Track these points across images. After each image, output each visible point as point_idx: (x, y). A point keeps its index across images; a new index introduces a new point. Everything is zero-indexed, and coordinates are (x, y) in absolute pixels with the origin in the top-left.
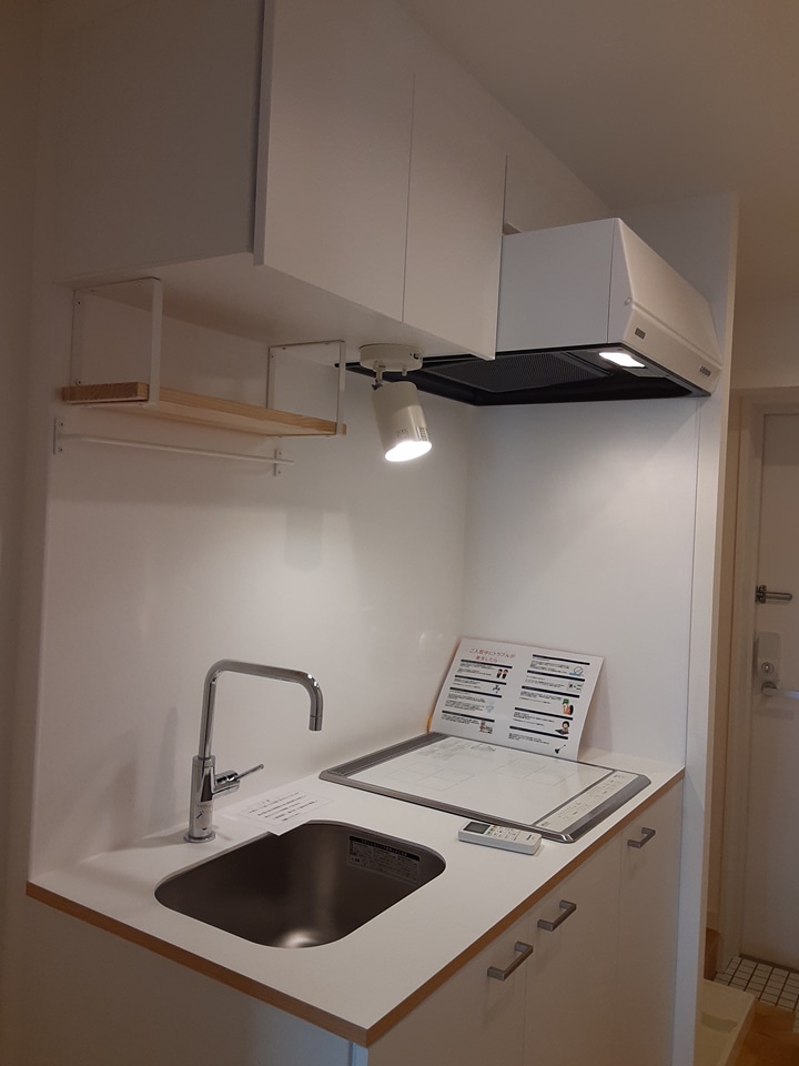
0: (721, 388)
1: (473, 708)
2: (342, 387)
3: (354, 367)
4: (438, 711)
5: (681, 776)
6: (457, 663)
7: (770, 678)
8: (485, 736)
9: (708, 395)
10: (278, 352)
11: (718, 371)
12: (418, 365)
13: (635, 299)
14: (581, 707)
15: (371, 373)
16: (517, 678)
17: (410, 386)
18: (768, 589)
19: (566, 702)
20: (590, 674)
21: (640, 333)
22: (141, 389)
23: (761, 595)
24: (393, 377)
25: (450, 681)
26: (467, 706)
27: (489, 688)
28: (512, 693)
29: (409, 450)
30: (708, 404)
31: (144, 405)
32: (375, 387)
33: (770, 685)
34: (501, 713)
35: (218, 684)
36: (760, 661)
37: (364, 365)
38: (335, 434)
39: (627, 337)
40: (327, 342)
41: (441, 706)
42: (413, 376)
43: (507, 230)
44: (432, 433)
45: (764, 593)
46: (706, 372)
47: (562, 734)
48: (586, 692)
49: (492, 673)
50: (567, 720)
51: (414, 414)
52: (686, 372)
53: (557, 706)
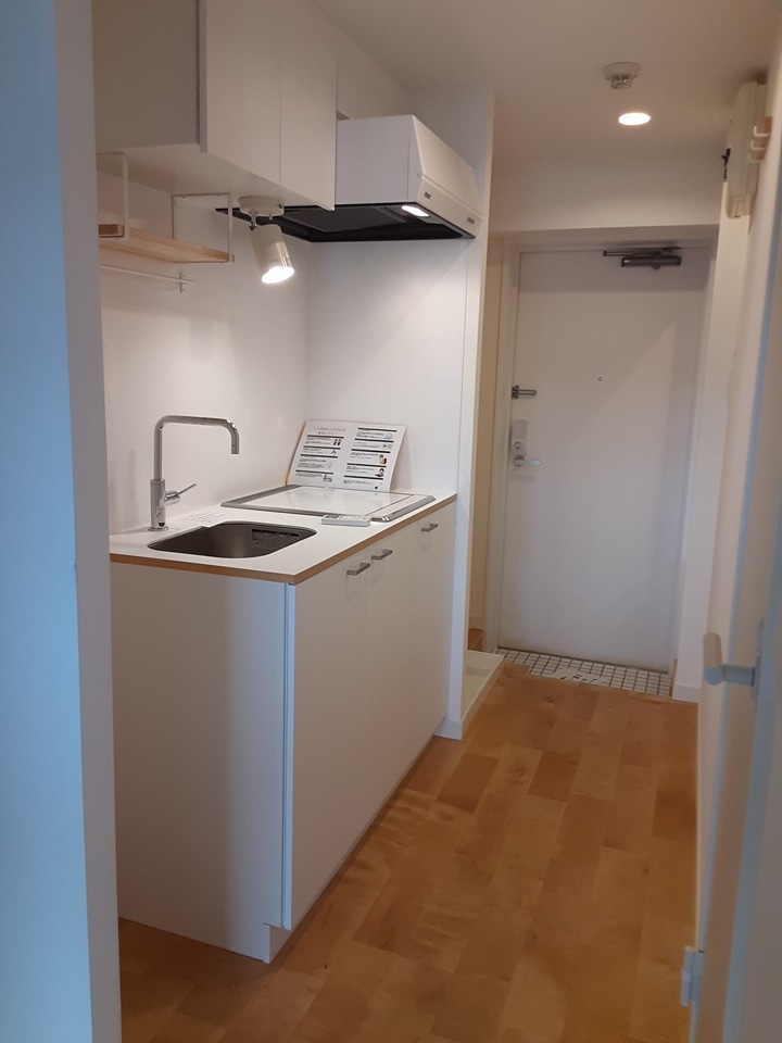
0: (482, 232)
1: (318, 466)
2: (231, 227)
3: (237, 213)
4: (293, 471)
5: (453, 499)
6: (304, 437)
7: (520, 454)
8: (328, 483)
9: (474, 237)
10: (179, 200)
11: (480, 220)
12: (281, 212)
13: (424, 172)
14: (392, 459)
15: (247, 218)
16: (348, 444)
17: (276, 228)
18: (520, 388)
19: (382, 456)
20: (397, 439)
21: (428, 196)
22: (120, 229)
23: (516, 393)
24: (262, 221)
25: (300, 450)
26: (314, 466)
27: (328, 452)
28: (345, 454)
29: (279, 274)
30: (474, 243)
31: (120, 239)
32: (252, 228)
33: (520, 457)
34: (338, 468)
35: (164, 430)
36: (514, 441)
37: (244, 211)
38: (228, 261)
39: (420, 199)
40: (218, 194)
41: (295, 467)
42: (277, 220)
43: (340, 117)
44: (294, 262)
45: (517, 391)
46: (471, 221)
47: (380, 477)
48: (395, 449)
49: (331, 442)
50: (382, 468)
51: (281, 247)
52: (458, 222)
53: (376, 460)
